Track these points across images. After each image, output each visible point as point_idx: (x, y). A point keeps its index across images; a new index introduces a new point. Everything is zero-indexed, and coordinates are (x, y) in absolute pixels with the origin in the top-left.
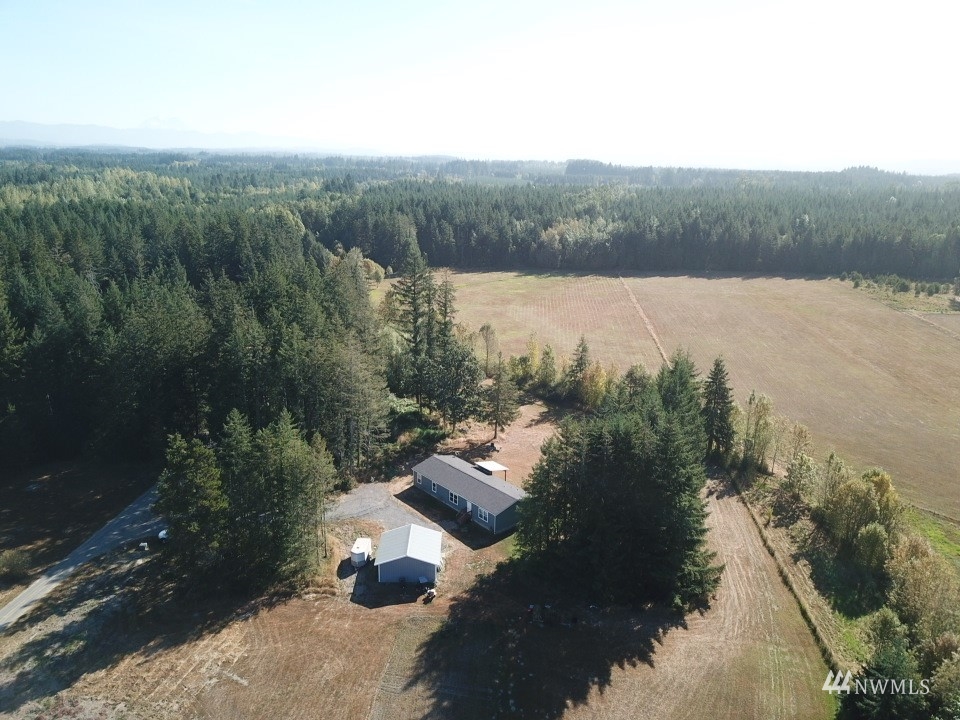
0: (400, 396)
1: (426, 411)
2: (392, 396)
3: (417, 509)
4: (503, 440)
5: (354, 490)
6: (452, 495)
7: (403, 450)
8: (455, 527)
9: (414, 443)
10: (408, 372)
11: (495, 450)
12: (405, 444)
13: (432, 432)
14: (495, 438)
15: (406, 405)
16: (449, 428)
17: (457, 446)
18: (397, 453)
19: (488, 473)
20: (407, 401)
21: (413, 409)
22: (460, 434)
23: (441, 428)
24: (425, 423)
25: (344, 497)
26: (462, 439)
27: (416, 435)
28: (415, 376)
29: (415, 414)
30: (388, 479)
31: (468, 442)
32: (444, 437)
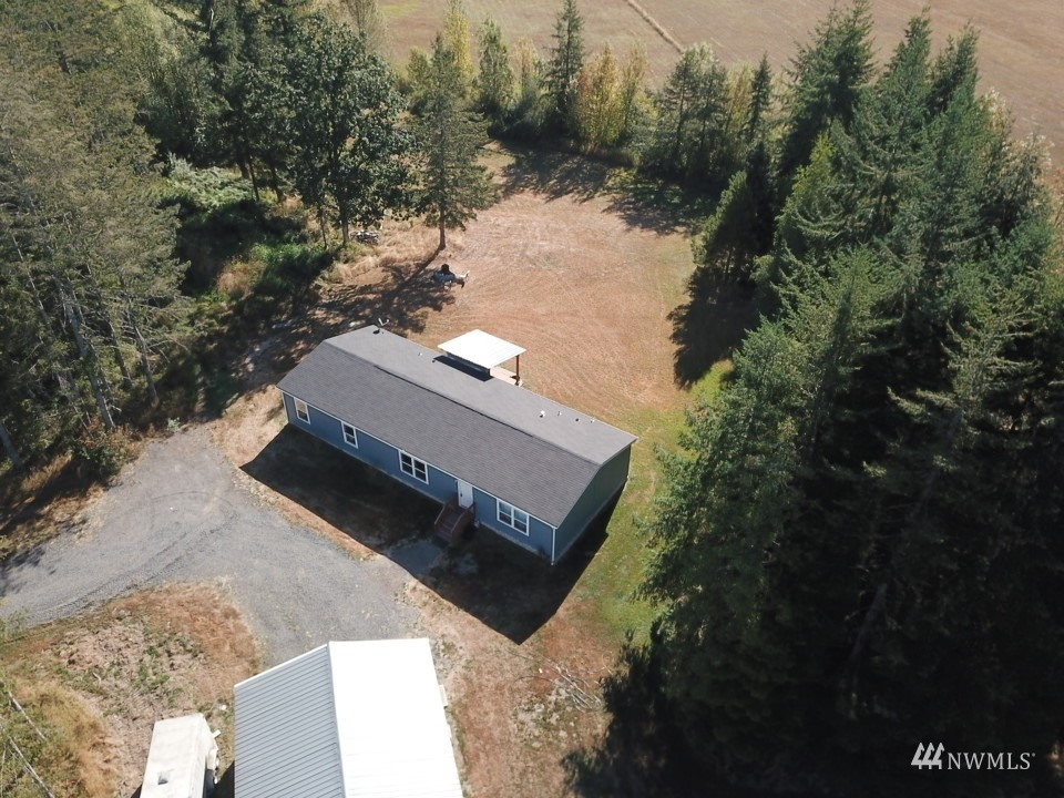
0: (200, 162)
1: (269, 196)
2: (181, 166)
3: (318, 511)
4: (460, 249)
5: (127, 471)
6: (406, 459)
7: (238, 310)
8: (438, 559)
9: (260, 289)
10: (208, 107)
11: (453, 279)
12: (236, 294)
13: (296, 250)
14: (442, 246)
15: (217, 187)
16: (333, 235)
17: (363, 280)
18: (223, 321)
19: (482, 374)
20: (219, 174)
21: (237, 195)
22: (365, 249)
23: (316, 236)
24: (278, 230)
25: (99, 503)
26: (370, 260)
27: (262, 266)
28: (227, 116)
29: (246, 206)
30: (215, 410)
31: (387, 264)
32: (326, 260)
